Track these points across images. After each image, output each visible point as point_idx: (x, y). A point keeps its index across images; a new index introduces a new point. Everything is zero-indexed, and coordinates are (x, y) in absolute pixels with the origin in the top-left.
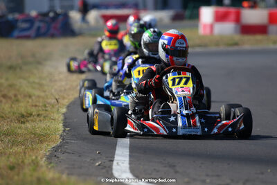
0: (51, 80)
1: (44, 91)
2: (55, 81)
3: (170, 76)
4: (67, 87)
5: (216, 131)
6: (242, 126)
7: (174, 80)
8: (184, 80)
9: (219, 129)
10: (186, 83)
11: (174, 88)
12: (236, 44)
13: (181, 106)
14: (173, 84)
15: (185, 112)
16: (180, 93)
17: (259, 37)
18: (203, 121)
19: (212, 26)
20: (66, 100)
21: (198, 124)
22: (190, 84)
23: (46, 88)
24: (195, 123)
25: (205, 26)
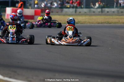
3: (10, 26)
5: (20, 42)
6: (29, 41)
7: (11, 27)
8: (13, 27)
9: (21, 41)
10: (14, 28)
11: (10, 30)
13: (11, 35)
14: (10, 28)
15: (12, 36)
16: (11, 31)
18: (17, 39)
21: (15, 40)
22: (15, 29)
24: (14, 39)
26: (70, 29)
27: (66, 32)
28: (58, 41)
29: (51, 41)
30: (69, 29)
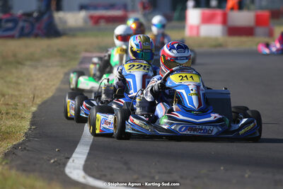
0: (28, 80)
1: (20, 91)
2: (33, 80)
4: (43, 86)
12: (220, 45)
17: (244, 39)
19: (198, 28)
20: (40, 99)
23: (22, 87)
25: (191, 27)
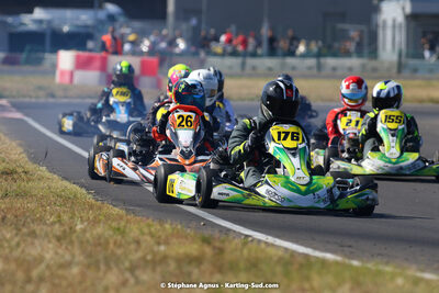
26: (185, 122)
27: (168, 132)
28: (135, 169)
29: (108, 165)
30: (178, 121)
